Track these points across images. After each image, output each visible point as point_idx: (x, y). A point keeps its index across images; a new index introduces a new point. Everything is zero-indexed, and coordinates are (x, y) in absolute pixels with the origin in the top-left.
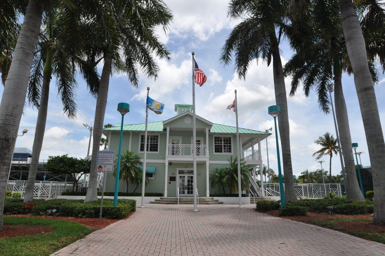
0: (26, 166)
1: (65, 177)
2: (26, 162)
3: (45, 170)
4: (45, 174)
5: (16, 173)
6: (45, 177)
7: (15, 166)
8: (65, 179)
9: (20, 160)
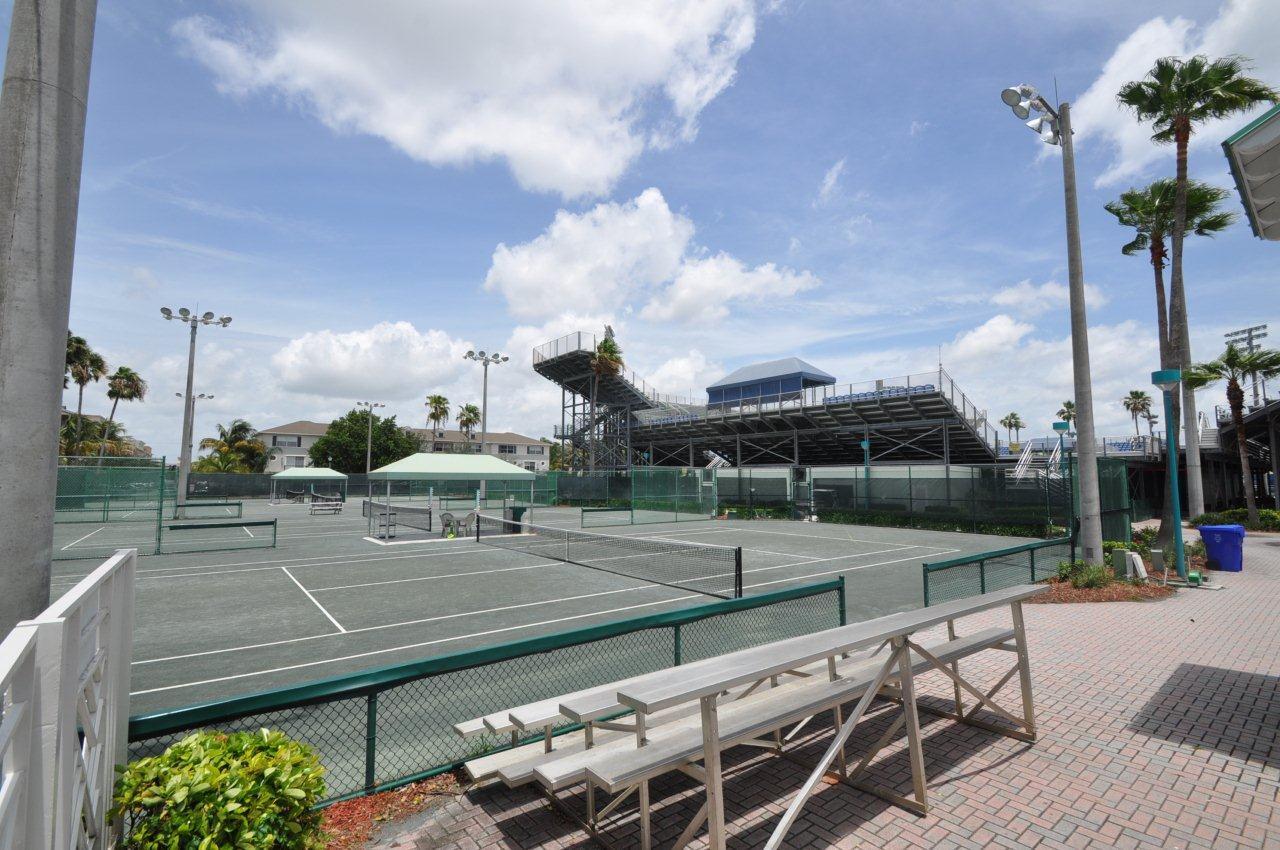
0: (800, 414)
1: (941, 442)
2: (798, 401)
3: (862, 423)
4: (866, 437)
5: (782, 439)
6: (865, 445)
7: (774, 419)
8: (942, 447)
9: (783, 399)
